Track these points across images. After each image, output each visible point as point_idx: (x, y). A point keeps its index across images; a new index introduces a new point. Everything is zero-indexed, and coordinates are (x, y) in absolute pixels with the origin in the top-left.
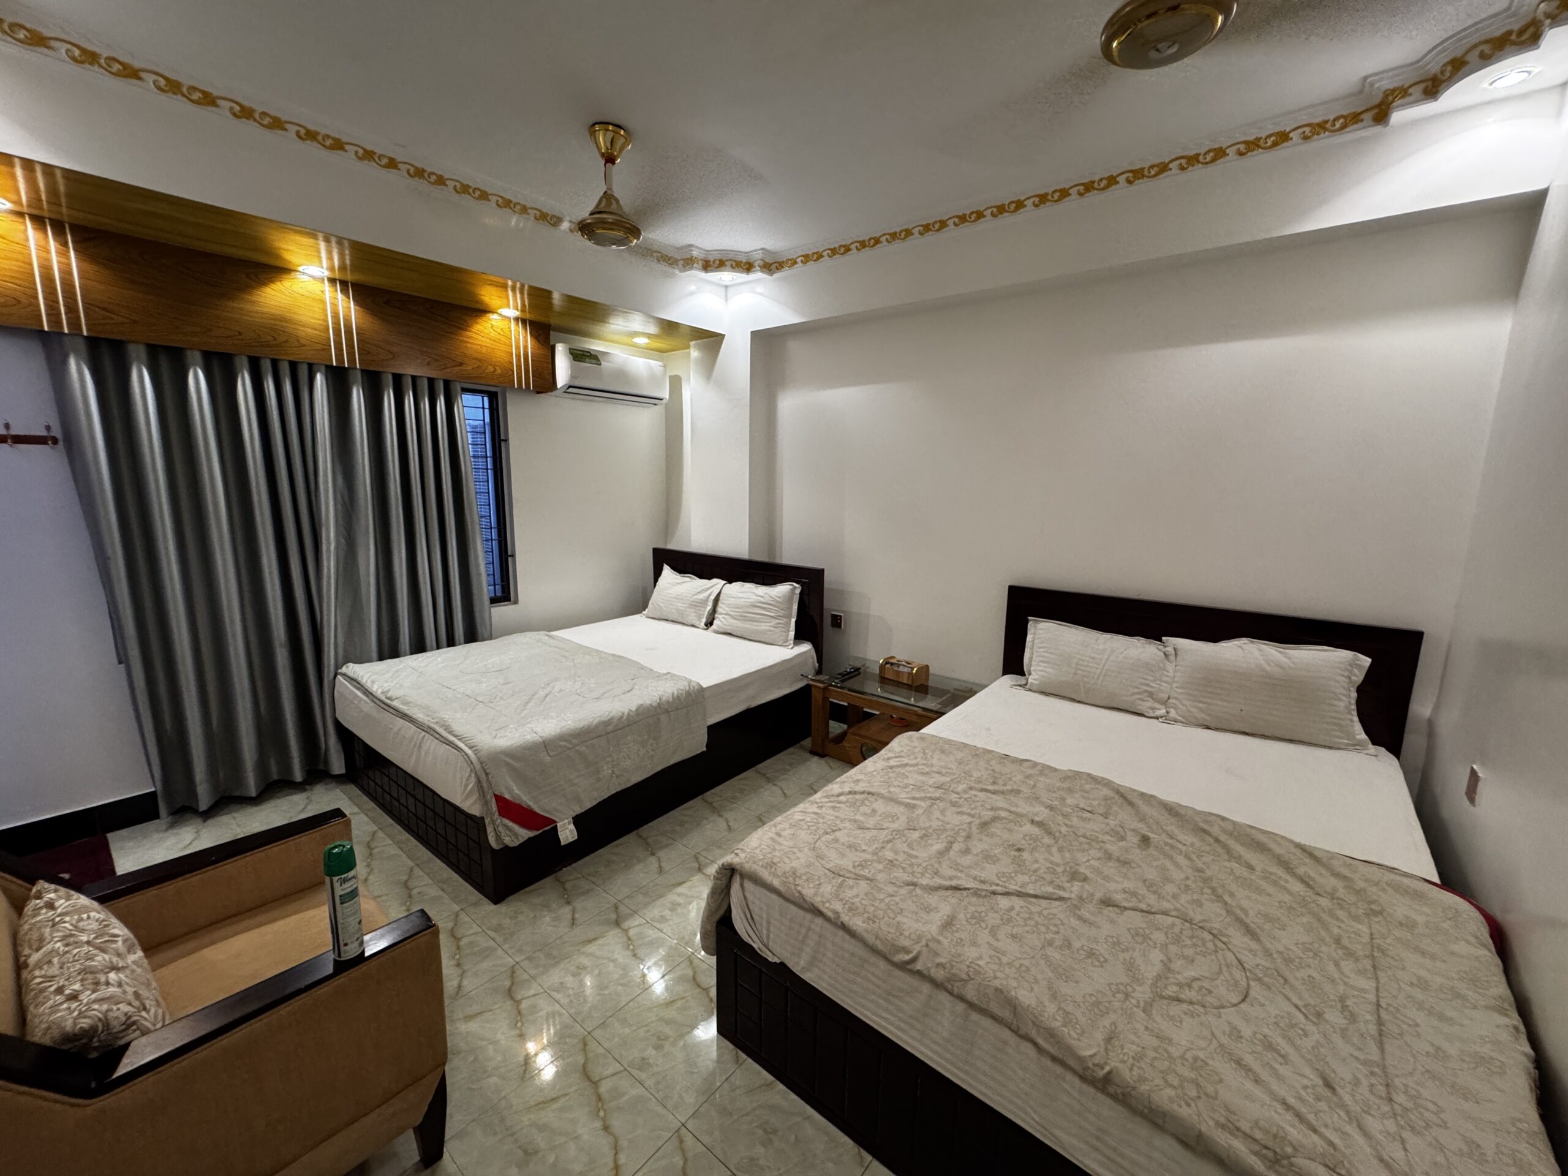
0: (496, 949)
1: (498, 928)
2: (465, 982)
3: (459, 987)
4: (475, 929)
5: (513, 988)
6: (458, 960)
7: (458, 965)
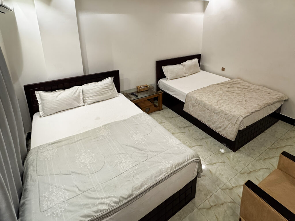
0: (215, 195)
1: (206, 195)
2: (229, 201)
3: (231, 202)
4: (207, 202)
5: (229, 188)
6: (220, 204)
7: (222, 204)
